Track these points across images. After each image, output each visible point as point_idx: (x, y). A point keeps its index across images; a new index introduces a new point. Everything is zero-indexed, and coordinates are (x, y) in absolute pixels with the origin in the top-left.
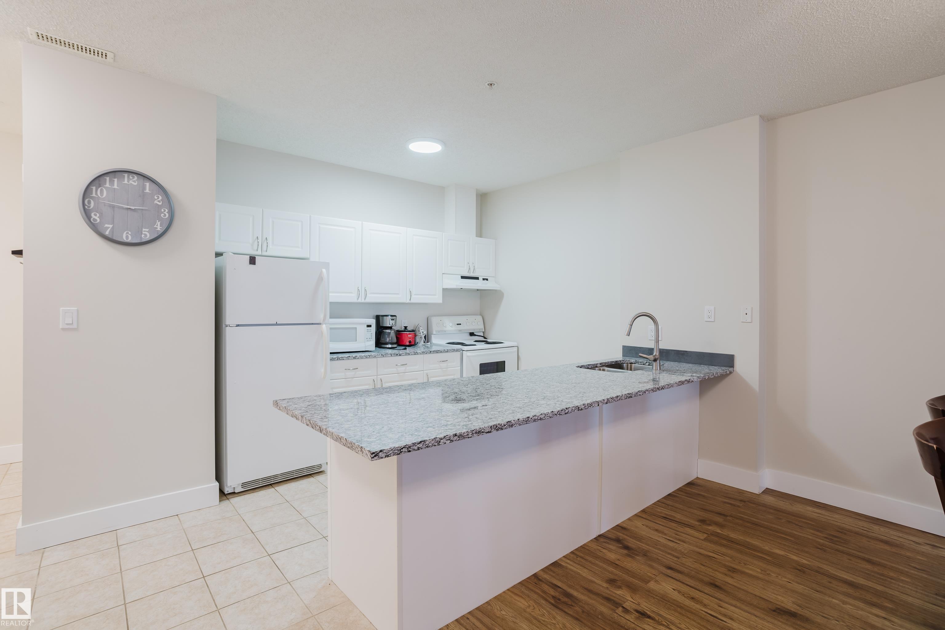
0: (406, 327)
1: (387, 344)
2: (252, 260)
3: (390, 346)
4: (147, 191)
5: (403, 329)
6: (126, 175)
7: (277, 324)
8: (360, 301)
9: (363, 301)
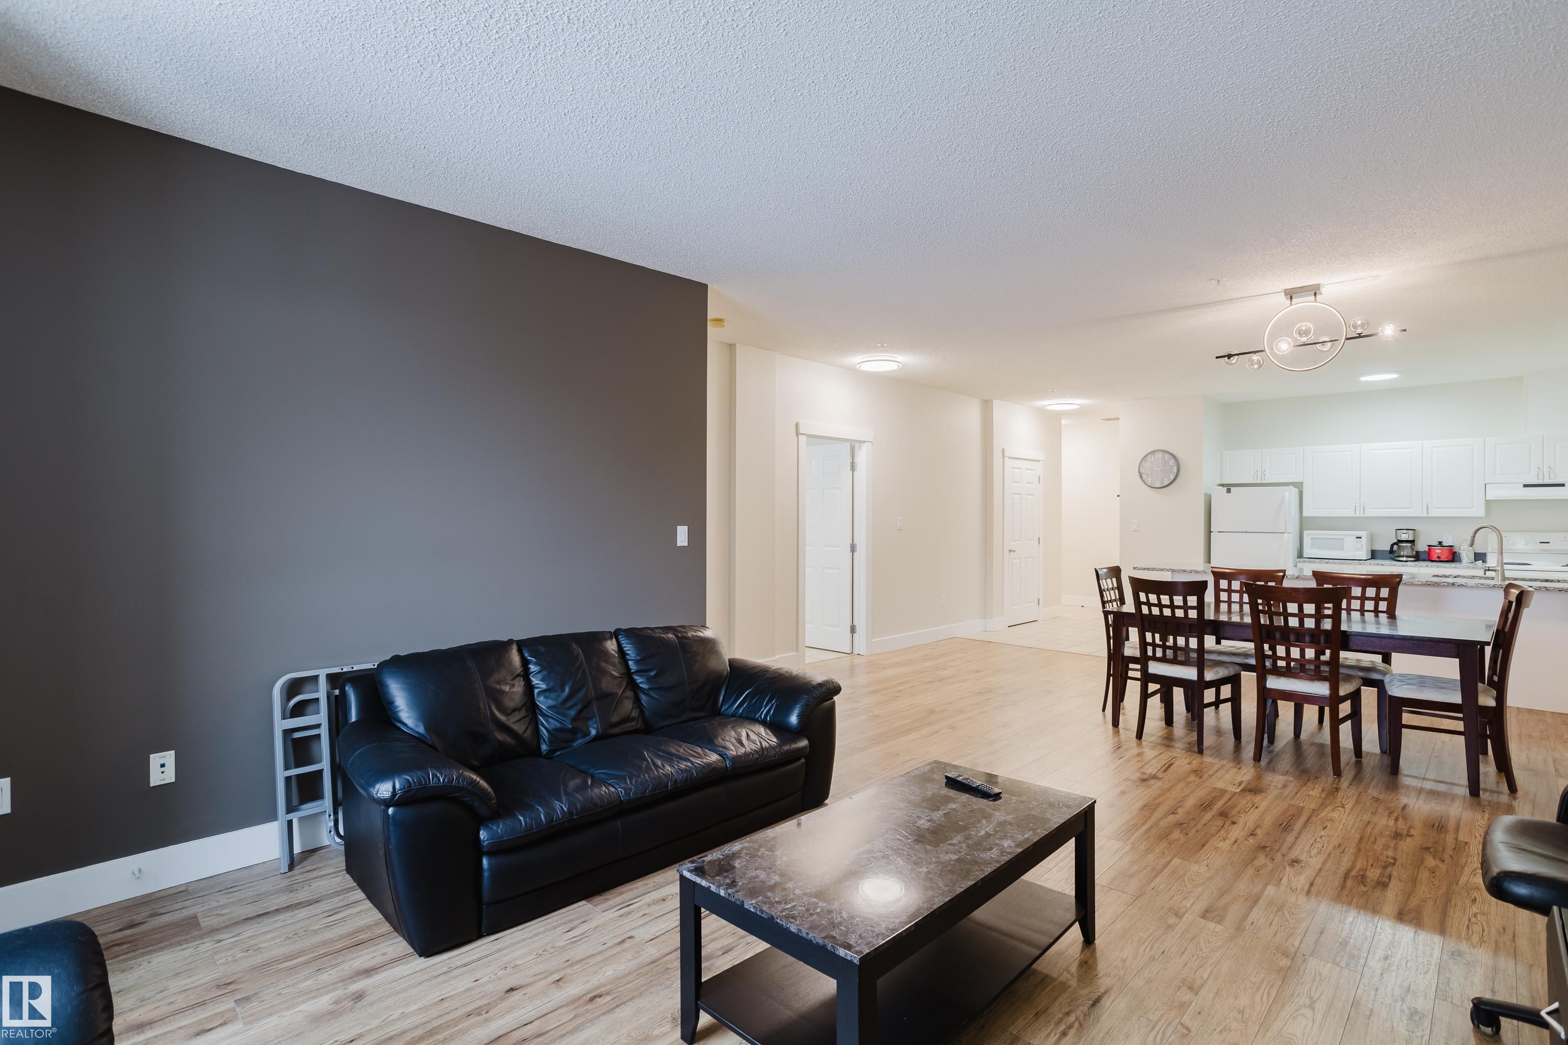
0: (1440, 543)
1: (1402, 556)
2: (1229, 491)
3: (1404, 559)
4: (1166, 459)
5: (1436, 543)
6: (1157, 453)
7: (1246, 532)
8: (1358, 515)
9: (1362, 515)
